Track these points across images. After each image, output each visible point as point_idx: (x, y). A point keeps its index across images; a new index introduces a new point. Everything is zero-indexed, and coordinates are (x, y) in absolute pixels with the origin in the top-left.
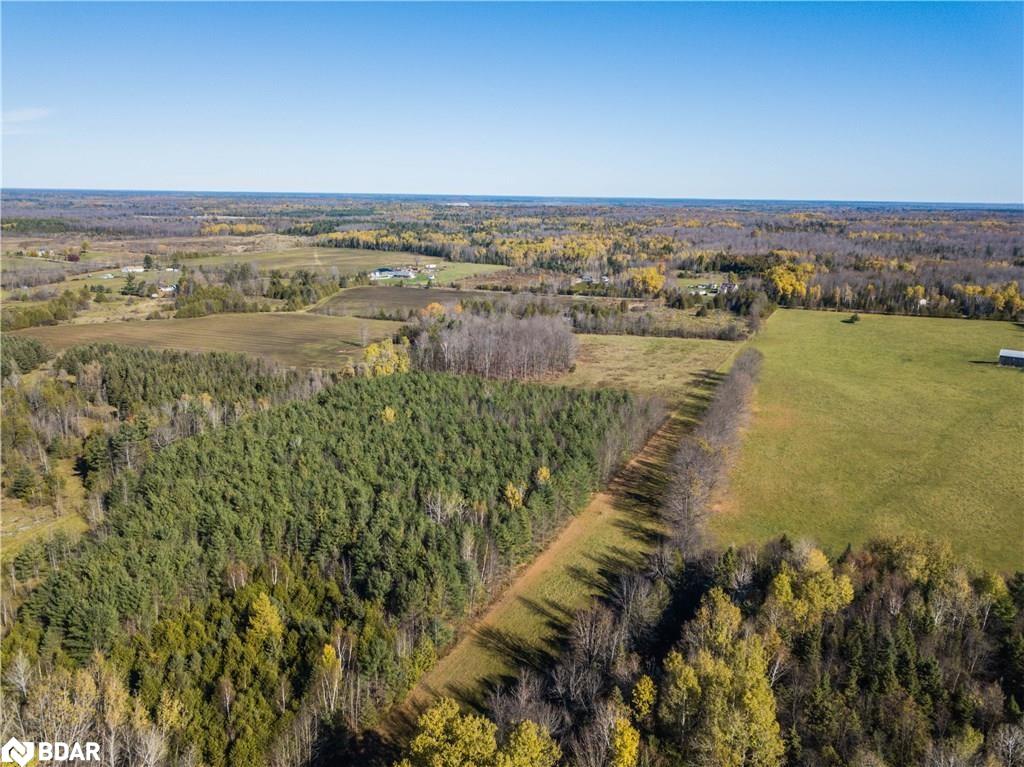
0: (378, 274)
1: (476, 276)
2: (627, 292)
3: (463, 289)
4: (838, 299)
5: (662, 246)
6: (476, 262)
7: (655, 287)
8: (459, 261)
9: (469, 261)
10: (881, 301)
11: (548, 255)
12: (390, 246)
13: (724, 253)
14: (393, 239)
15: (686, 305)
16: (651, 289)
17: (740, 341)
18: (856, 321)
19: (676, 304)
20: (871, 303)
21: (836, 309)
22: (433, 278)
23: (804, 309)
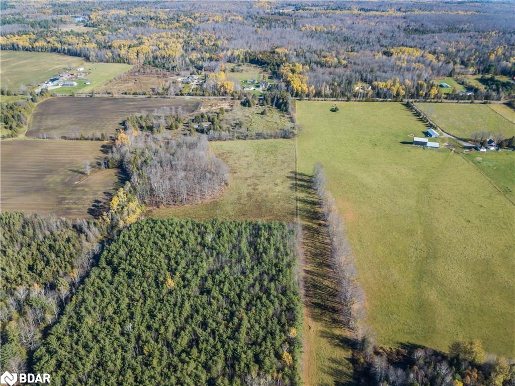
0: (50, 83)
1: (115, 79)
2: (214, 93)
3: (116, 96)
6: (107, 62)
8: (96, 62)
9: (102, 61)
11: (151, 55)
12: (42, 49)
13: (249, 51)
15: (252, 104)
16: (228, 91)
17: (294, 139)
18: (338, 110)
19: (246, 104)
20: (338, 95)
21: (323, 99)
22: (89, 83)
23: (308, 100)
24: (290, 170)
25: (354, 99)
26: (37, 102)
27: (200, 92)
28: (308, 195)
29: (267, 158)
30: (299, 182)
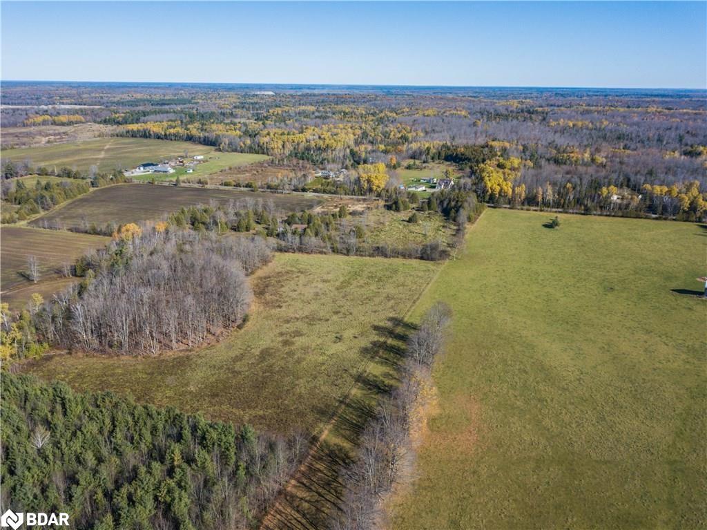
0: (142, 168)
1: (230, 169)
2: (354, 190)
3: (208, 186)
4: (540, 199)
5: (400, 136)
6: (242, 152)
7: (378, 187)
8: (227, 151)
9: (235, 150)
10: (579, 202)
11: (302, 145)
12: (176, 136)
13: (449, 144)
14: (180, 130)
15: (402, 207)
16: (374, 188)
17: (440, 262)
18: (557, 225)
19: (393, 206)
20: (570, 202)
21: (539, 208)
22: (191, 171)
23: (510, 208)
24: (392, 315)
25: (599, 213)
26: (98, 187)
27: (332, 188)
28: (391, 372)
29: (363, 287)
30: (390, 341)
